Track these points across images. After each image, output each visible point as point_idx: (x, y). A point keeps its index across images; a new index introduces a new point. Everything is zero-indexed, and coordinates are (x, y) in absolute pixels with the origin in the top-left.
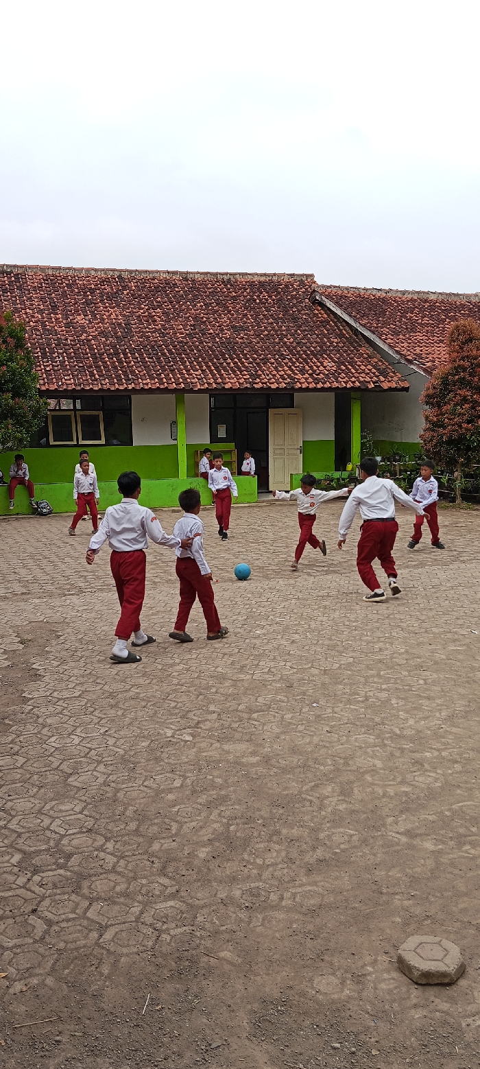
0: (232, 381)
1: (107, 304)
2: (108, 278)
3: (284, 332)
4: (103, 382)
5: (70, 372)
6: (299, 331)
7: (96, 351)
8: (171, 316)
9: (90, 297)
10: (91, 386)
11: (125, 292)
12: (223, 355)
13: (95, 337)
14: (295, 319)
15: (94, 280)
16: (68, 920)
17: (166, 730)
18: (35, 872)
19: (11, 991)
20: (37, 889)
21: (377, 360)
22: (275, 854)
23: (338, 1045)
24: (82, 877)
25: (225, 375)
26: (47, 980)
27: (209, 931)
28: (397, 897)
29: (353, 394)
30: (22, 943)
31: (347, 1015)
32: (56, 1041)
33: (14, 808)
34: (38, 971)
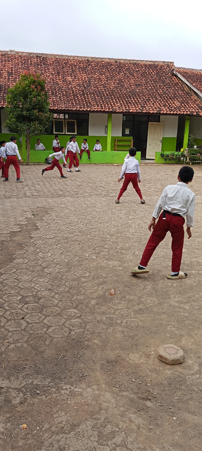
0: (132, 109)
1: (81, 72)
2: (83, 61)
3: (158, 88)
4: (77, 107)
5: (63, 102)
6: (165, 88)
7: (75, 93)
8: (109, 78)
9: (74, 69)
10: (72, 109)
11: (90, 67)
12: (130, 97)
13: (75, 87)
14: (164, 82)
15: (76, 61)
16: (36, 323)
17: (86, 254)
18: (26, 304)
19: (9, 347)
20: (25, 310)
21: (198, 102)
22: (122, 305)
23: (134, 380)
24: (43, 307)
25: (130, 106)
26: (24, 344)
27: (91, 332)
28: (169, 326)
29: (187, 117)
30: (17, 330)
31: (140, 369)
32: (24, 367)
33: (21, 278)
34: (21, 341)
